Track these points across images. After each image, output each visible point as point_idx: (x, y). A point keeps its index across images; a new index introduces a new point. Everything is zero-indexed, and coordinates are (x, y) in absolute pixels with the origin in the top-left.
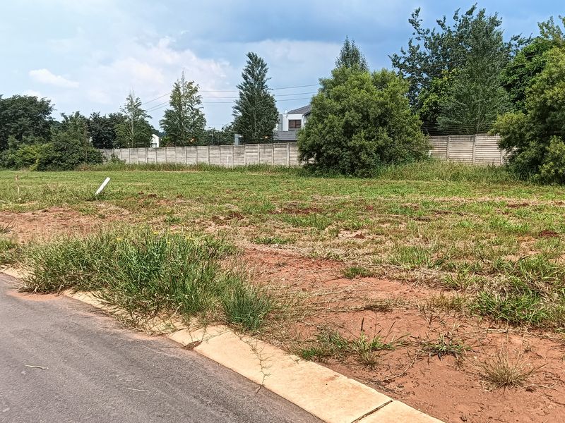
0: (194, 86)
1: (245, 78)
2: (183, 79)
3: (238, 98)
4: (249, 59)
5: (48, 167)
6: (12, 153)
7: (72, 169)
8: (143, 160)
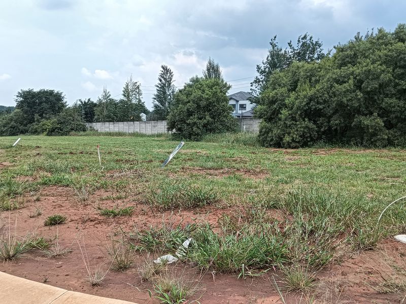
0: (138, 84)
1: (161, 81)
2: (131, 80)
3: (156, 93)
4: (162, 69)
5: (53, 133)
6: (36, 125)
7: (66, 135)
8: (107, 130)
